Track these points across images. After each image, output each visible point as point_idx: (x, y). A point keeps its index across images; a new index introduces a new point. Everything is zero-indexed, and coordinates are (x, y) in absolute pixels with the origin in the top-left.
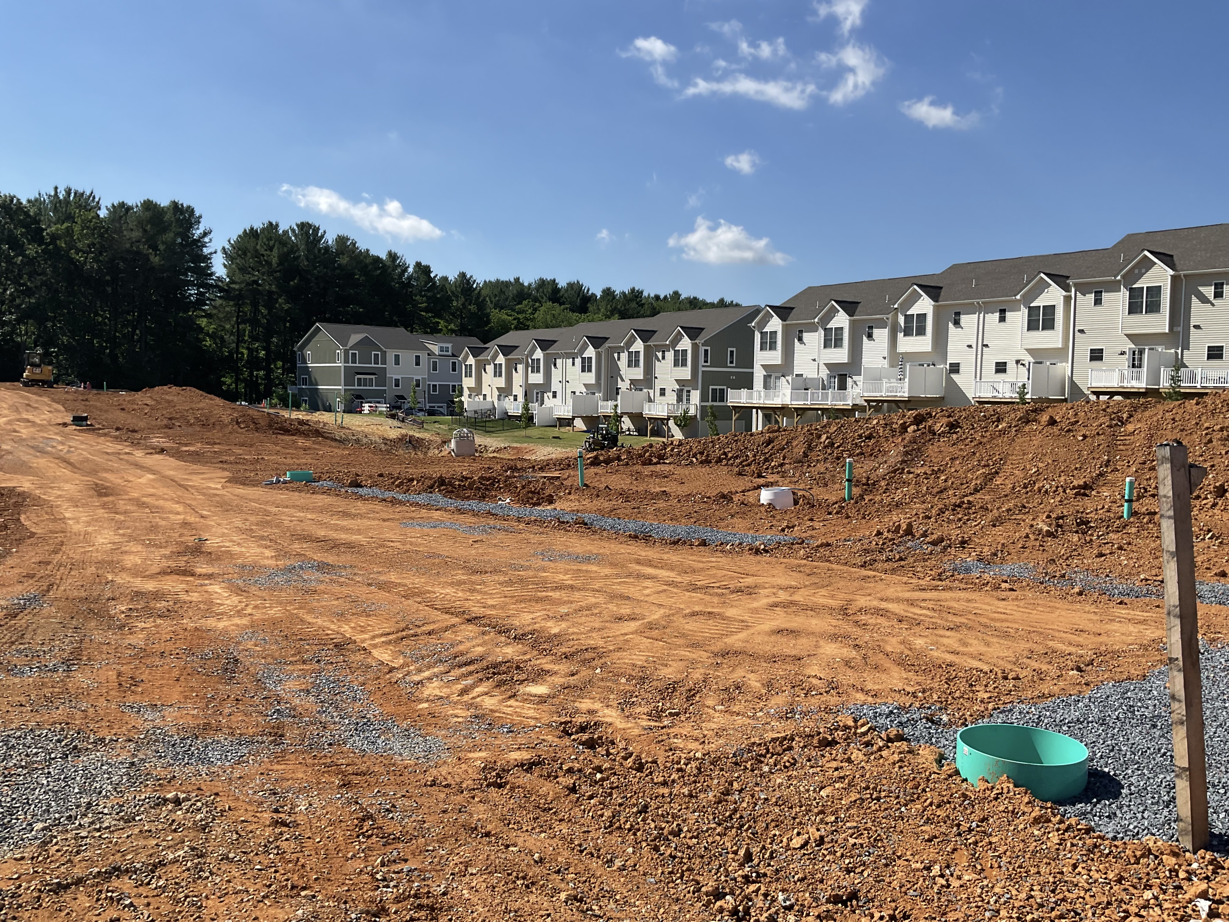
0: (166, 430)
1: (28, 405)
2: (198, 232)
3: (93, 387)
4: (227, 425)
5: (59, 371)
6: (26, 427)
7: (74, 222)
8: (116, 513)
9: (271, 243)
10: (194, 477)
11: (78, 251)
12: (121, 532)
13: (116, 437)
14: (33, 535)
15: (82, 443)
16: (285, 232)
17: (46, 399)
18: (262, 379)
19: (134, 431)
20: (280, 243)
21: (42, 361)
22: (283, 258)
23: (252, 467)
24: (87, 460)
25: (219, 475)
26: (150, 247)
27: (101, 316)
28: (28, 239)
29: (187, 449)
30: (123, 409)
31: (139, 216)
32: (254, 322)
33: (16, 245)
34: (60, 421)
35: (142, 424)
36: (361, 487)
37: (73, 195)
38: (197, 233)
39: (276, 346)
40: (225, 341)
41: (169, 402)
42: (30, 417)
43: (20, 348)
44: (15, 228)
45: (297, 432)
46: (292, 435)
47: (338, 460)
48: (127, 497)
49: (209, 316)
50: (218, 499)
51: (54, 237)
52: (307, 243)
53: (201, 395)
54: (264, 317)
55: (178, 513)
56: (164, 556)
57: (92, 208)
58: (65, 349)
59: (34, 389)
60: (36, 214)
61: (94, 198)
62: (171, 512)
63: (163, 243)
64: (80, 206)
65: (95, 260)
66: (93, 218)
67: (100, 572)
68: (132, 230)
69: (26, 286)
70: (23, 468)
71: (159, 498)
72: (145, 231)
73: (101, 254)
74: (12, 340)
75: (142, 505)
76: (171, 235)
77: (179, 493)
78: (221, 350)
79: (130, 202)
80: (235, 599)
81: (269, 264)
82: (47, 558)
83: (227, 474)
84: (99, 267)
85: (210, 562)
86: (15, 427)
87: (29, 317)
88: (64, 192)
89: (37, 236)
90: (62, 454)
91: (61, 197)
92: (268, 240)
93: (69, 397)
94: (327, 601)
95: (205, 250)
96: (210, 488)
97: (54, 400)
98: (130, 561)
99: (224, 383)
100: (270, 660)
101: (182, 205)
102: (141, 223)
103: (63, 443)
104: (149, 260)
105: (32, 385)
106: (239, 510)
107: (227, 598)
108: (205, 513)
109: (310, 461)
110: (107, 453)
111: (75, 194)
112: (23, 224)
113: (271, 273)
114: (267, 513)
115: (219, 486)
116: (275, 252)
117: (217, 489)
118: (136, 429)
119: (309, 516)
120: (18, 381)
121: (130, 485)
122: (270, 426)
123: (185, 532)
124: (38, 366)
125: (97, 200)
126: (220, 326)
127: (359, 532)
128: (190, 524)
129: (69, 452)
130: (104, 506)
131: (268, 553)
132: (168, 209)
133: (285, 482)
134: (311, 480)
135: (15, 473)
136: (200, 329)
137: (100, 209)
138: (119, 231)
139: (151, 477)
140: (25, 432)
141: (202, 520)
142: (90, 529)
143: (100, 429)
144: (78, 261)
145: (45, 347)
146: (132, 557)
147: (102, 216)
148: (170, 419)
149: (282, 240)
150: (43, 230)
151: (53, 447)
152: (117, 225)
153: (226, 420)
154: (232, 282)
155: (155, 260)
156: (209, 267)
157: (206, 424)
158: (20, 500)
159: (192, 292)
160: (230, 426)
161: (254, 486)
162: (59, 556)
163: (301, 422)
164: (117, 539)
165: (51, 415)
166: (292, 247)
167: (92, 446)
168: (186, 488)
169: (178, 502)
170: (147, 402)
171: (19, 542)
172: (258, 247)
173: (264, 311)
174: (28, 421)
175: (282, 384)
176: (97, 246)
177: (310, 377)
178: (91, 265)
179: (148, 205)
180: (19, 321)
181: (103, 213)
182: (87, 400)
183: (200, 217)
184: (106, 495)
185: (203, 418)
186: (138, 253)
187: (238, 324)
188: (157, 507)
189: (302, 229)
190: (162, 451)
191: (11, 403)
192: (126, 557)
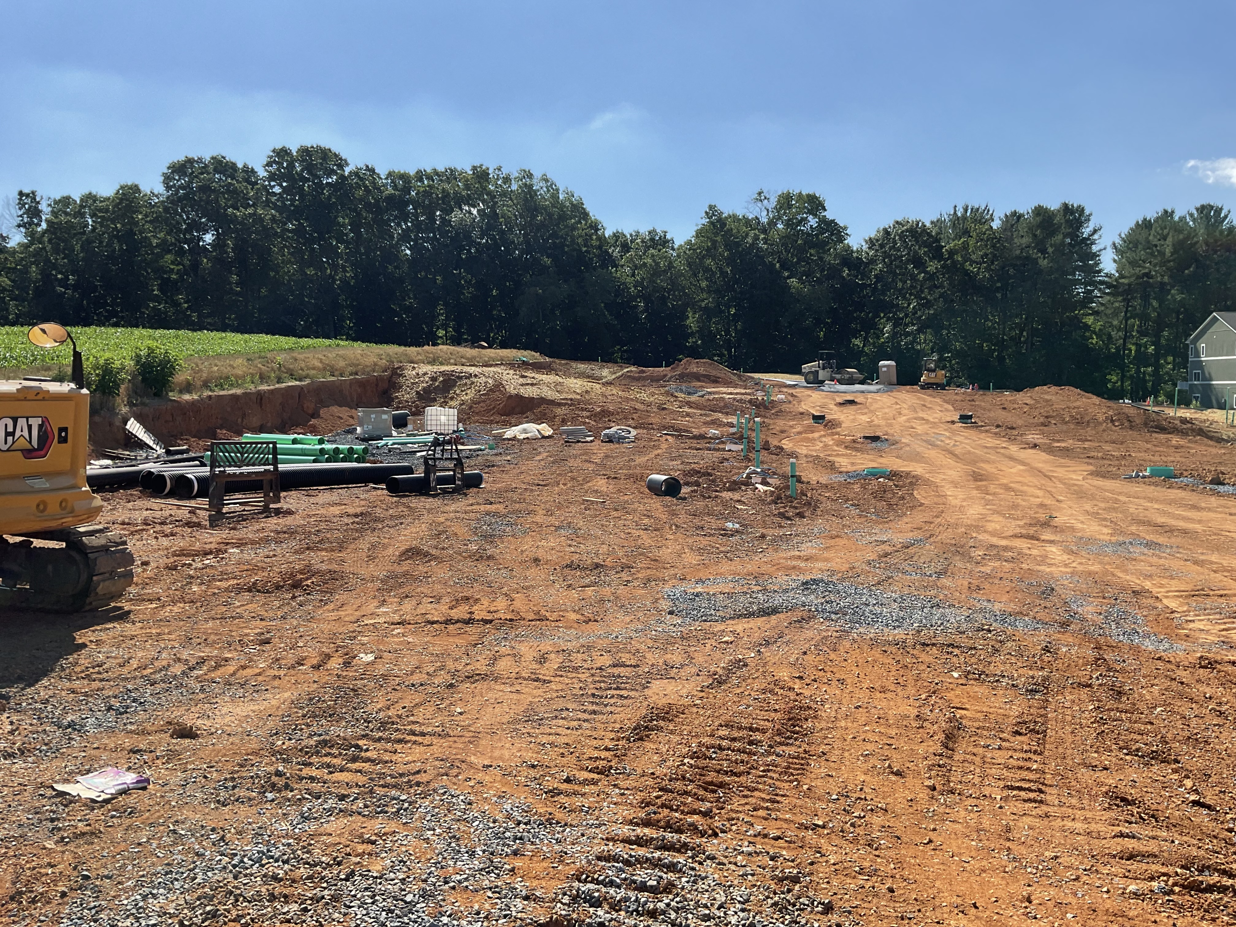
0: (1041, 428)
1: (924, 406)
2: (1088, 230)
3: (981, 388)
4: (1101, 424)
5: (951, 374)
6: (922, 424)
7: (970, 236)
8: (987, 494)
9: (1166, 231)
10: (1059, 469)
11: (972, 262)
12: (988, 507)
13: (996, 434)
14: (922, 505)
15: (966, 438)
16: (1182, 219)
17: (938, 400)
18: (1150, 375)
19: (1013, 428)
20: (1175, 231)
21: (937, 366)
22: (1178, 246)
23: (1117, 462)
24: (969, 452)
25: (1083, 468)
26: (1040, 251)
27: (991, 321)
28: (929, 257)
29: (1058, 444)
30: (1004, 408)
31: (1030, 222)
32: (1144, 317)
33: (919, 263)
34: (949, 419)
35: (1020, 422)
36: (1224, 484)
37: (969, 211)
38: (1086, 231)
39: (1167, 340)
40: (1112, 338)
41: (1047, 401)
42: (925, 416)
43: (920, 354)
44: (919, 249)
45: (1174, 430)
46: (1169, 433)
47: (1208, 459)
48: (997, 483)
49: (1096, 313)
50: (1076, 488)
51: (951, 253)
52: (1207, 228)
53: (1079, 394)
54: (1154, 310)
55: (1038, 497)
56: (1019, 526)
57: (987, 220)
58: (958, 354)
59: (930, 391)
60: (938, 234)
61: (988, 211)
62: (1032, 496)
63: (1051, 245)
64: (976, 220)
65: (988, 269)
66: (987, 230)
67: (968, 532)
68: (1022, 236)
69: (926, 299)
70: (917, 457)
71: (1023, 484)
72: (1035, 236)
73: (993, 263)
74: (913, 347)
75: (1007, 488)
76: (1060, 237)
77: (1043, 482)
78: (1107, 347)
79: (1021, 210)
80: (1065, 557)
81: (1162, 254)
82: (931, 520)
83: (1091, 468)
84: (991, 275)
85: (1055, 533)
86: (912, 424)
87: (928, 327)
88: (962, 210)
89: (937, 253)
90: (948, 447)
91: (959, 214)
92: (1161, 229)
93: (958, 398)
94: (1141, 566)
95: (1094, 247)
96: (1072, 479)
97: (945, 401)
98: (990, 527)
99: (1110, 381)
100: (1078, 593)
101: (1073, 206)
102: (1031, 229)
103: (950, 438)
104: (1038, 264)
105: (928, 388)
106: (1093, 497)
107: (1059, 555)
108: (1061, 498)
109: (1178, 459)
110: (986, 447)
111: (972, 209)
112: (925, 244)
113: (1163, 264)
114: (1116, 501)
115: (1081, 478)
116: (1169, 240)
117: (1078, 480)
118: (1014, 426)
119: (1156, 506)
120: (917, 384)
121: (1001, 473)
122: (1146, 424)
123: (1040, 511)
124: (934, 371)
125: (991, 212)
126: (1108, 322)
127: (1200, 522)
128: (1046, 505)
129: (954, 445)
130: (978, 488)
131: (1106, 531)
132: (1059, 211)
133: (1144, 477)
134: (1170, 476)
135: (911, 461)
136: (1087, 327)
137: (993, 220)
138: (1010, 240)
139: (1022, 468)
140: (920, 428)
141: (1057, 503)
142: (964, 504)
143: (982, 426)
144: (972, 272)
145: (941, 352)
146: (993, 524)
147: (995, 227)
148: (1047, 417)
149: (1179, 227)
150: (943, 247)
151: (942, 441)
152: (1009, 234)
153: (1101, 418)
154: (1122, 276)
155: (1044, 263)
156: (1097, 264)
157: (1080, 421)
158: (914, 480)
159: (1080, 291)
160: (1105, 424)
161: (1113, 479)
162: (939, 520)
163: (1184, 421)
164: (984, 511)
165: (941, 414)
166: (1189, 233)
167: (974, 441)
168: (1049, 478)
169: (1040, 489)
170: (1027, 402)
171: (912, 508)
172: (1151, 238)
173: (1155, 303)
174: (923, 419)
175: (1172, 380)
176: (990, 256)
177: (1203, 373)
178: (983, 275)
179: (1039, 211)
180: (919, 331)
181: (996, 225)
182: (973, 400)
183: (1090, 215)
184: (981, 480)
185: (1079, 416)
186: (1028, 258)
187: (1127, 319)
188: (1022, 492)
189: (1202, 212)
190: (1035, 446)
191: (910, 404)
192: (988, 524)
